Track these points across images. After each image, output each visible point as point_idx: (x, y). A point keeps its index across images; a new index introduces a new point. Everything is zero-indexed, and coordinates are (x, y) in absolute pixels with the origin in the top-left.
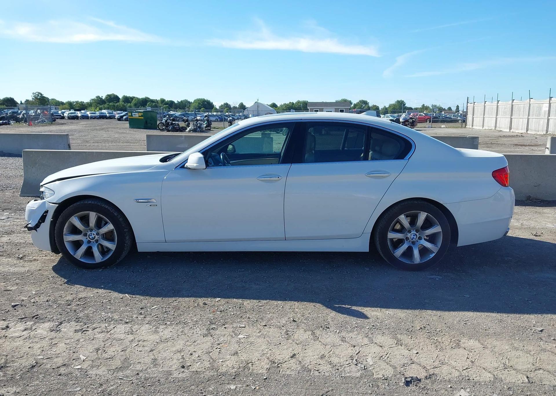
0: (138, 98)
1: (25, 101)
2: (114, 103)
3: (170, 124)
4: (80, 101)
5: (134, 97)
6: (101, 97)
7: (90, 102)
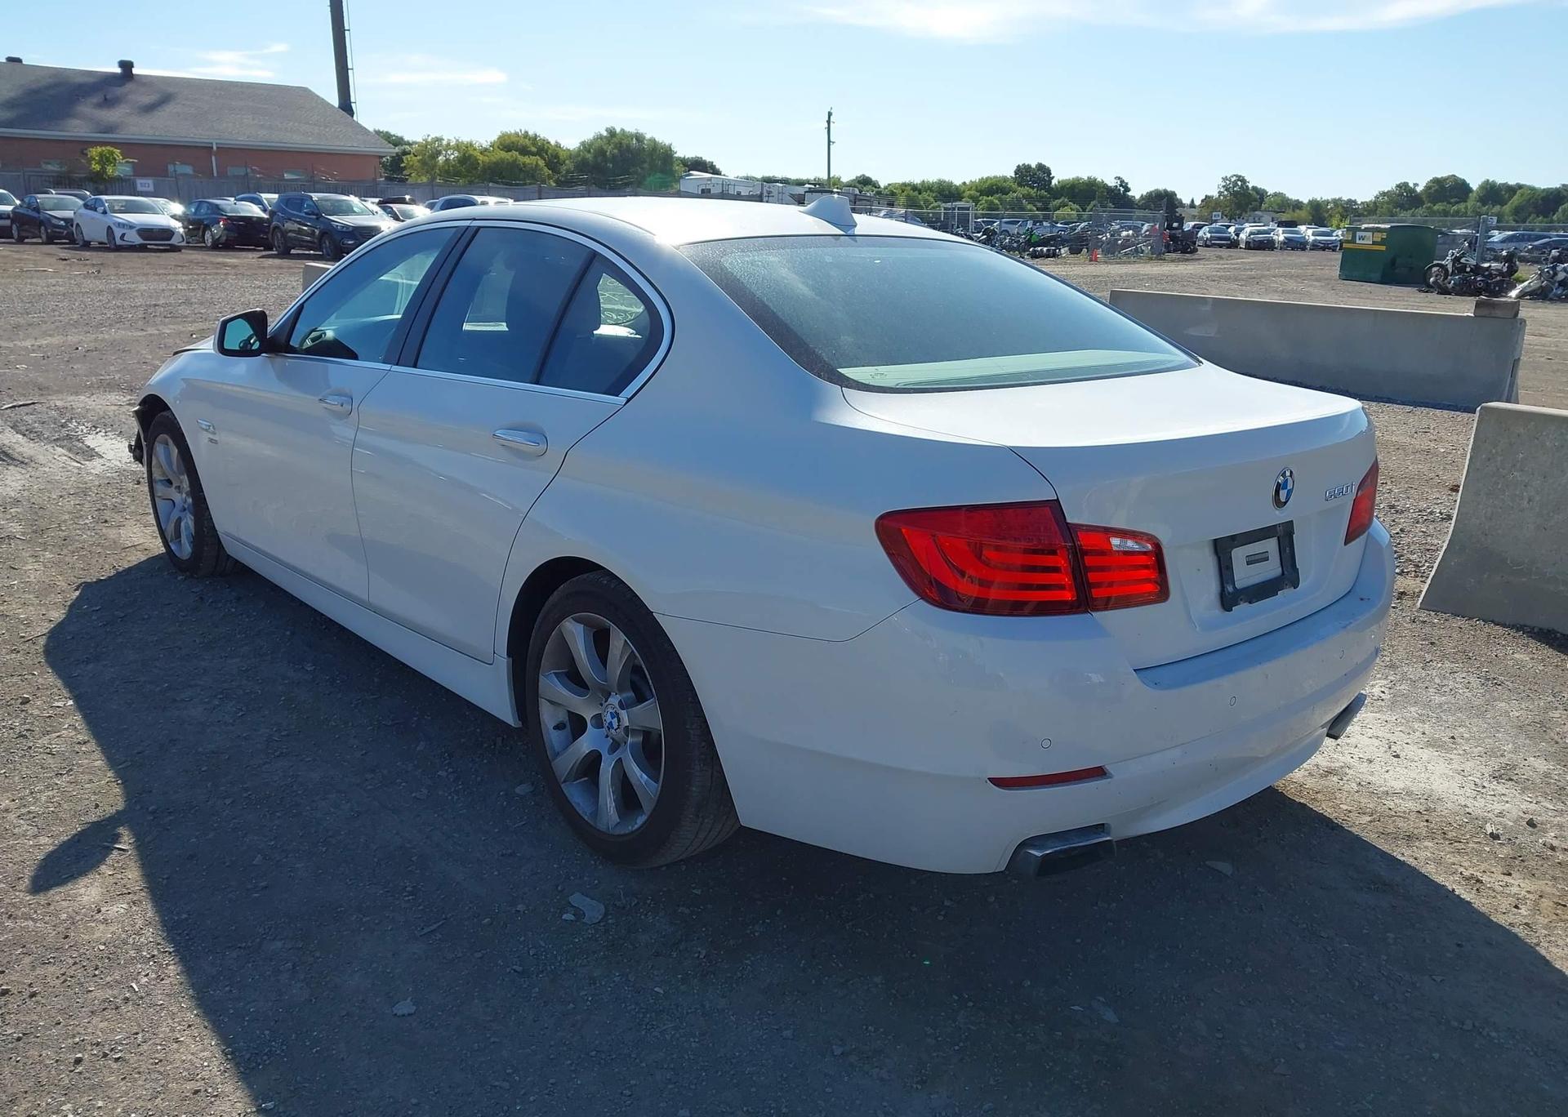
0: (1532, 189)
1: (1202, 201)
5: (1520, 187)
6: (1411, 185)
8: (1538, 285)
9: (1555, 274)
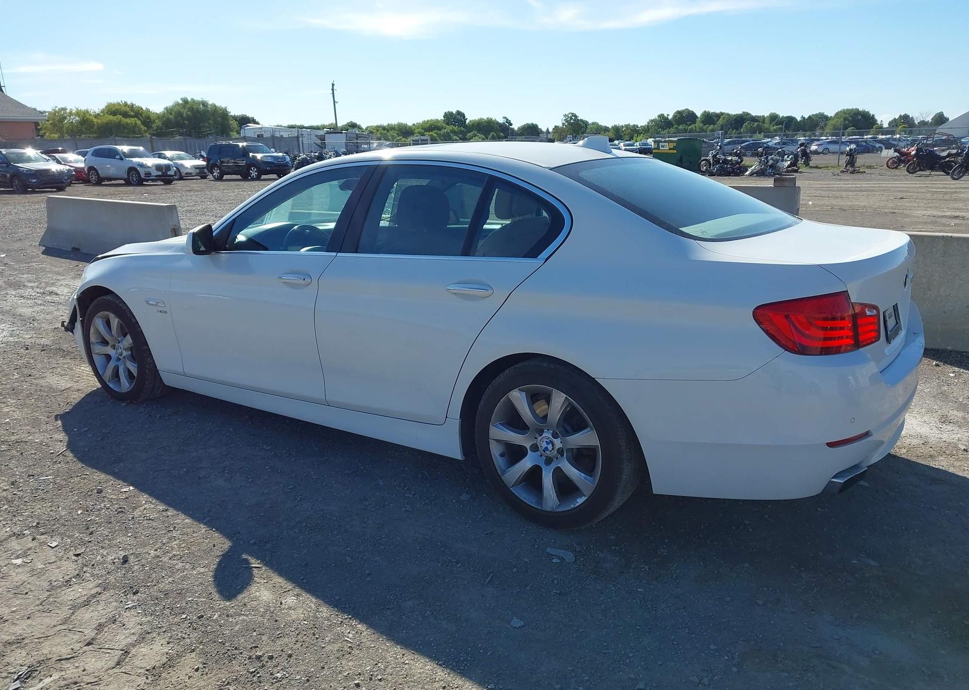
0: (728, 115)
1: (553, 129)
2: (686, 124)
3: (721, 161)
4: (632, 124)
5: (722, 114)
6: (666, 116)
7: (648, 126)
8: (760, 168)
9: (768, 162)
